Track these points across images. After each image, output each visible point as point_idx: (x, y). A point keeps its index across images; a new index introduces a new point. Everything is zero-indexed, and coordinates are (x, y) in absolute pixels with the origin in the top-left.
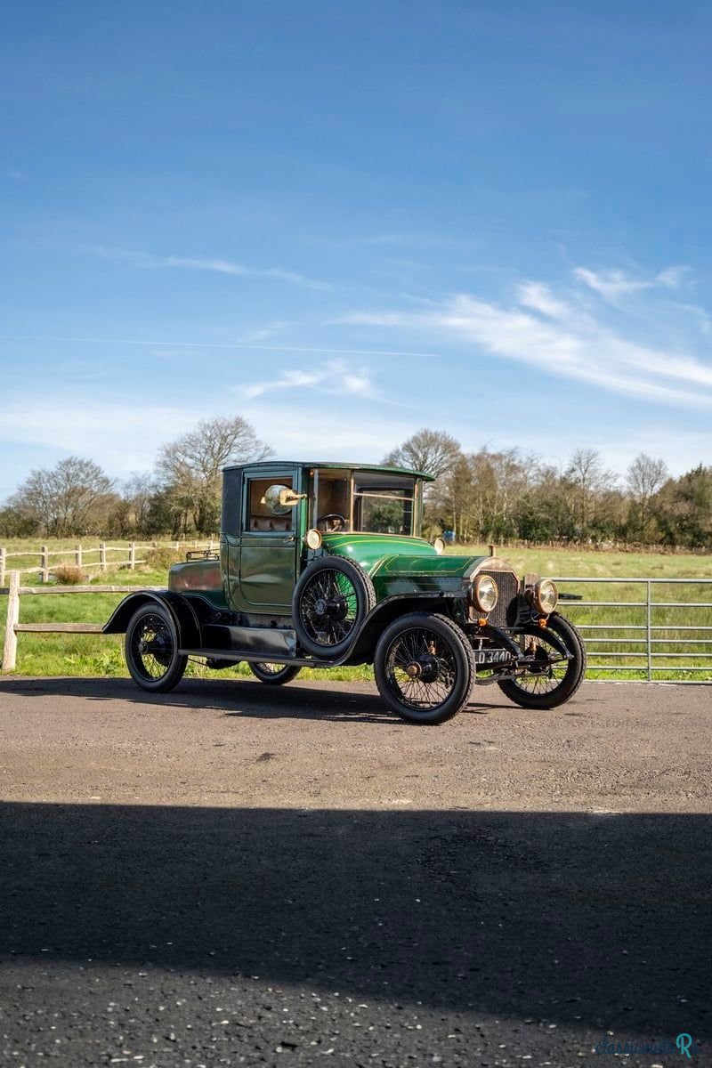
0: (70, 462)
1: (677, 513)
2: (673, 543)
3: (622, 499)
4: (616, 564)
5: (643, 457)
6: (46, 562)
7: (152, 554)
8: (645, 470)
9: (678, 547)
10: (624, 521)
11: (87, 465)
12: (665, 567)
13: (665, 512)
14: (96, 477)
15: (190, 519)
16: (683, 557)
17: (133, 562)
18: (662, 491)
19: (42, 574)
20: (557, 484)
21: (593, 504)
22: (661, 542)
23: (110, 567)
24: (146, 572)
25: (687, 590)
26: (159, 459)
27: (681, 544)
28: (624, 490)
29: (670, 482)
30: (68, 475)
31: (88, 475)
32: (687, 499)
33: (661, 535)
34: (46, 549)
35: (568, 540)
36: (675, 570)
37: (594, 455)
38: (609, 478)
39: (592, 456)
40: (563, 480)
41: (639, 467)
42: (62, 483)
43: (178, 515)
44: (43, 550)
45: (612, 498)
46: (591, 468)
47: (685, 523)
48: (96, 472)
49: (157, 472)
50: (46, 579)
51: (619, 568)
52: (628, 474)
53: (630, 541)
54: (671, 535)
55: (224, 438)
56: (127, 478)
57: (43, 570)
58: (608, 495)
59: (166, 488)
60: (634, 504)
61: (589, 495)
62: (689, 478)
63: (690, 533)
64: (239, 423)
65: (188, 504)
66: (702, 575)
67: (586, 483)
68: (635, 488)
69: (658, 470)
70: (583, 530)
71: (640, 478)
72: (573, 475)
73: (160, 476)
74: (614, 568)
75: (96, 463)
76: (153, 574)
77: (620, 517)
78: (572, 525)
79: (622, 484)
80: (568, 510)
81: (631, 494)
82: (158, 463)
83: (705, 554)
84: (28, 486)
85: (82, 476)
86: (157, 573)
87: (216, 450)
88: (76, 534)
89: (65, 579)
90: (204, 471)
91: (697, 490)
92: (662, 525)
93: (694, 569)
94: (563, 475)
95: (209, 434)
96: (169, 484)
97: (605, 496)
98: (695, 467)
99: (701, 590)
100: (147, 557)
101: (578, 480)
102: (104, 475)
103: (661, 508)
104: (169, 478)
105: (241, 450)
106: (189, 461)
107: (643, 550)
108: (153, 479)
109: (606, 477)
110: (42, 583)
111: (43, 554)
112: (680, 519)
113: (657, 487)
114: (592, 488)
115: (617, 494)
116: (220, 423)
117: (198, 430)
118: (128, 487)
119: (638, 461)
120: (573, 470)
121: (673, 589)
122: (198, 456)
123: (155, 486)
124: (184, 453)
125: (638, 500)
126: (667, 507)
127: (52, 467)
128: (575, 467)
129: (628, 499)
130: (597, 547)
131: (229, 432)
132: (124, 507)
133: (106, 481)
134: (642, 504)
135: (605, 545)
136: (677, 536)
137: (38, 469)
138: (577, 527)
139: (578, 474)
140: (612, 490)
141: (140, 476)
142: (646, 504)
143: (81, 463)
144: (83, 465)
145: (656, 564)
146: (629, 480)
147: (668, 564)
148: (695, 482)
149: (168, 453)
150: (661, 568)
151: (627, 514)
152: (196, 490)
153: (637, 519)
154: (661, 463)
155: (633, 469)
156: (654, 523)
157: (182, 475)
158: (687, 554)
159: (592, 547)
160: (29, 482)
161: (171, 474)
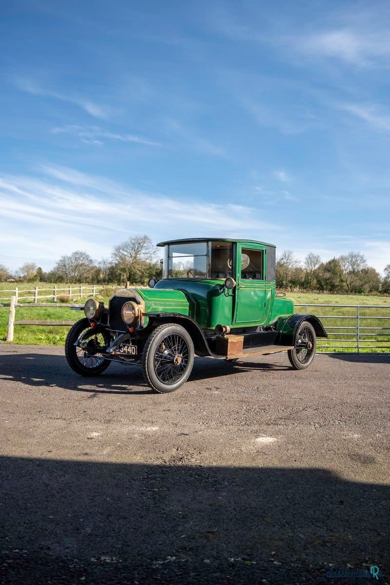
0: (77, 253)
1: (325, 277)
2: (323, 290)
3: (303, 271)
4: (299, 298)
5: (311, 254)
6: (56, 293)
7: (102, 290)
8: (312, 259)
9: (325, 291)
10: (303, 280)
11: (83, 254)
12: (319, 299)
13: (320, 277)
14: (87, 259)
15: (125, 276)
16: (326, 295)
17: (94, 294)
18: (319, 268)
19: (54, 298)
20: (276, 264)
21: (290, 273)
22: (318, 289)
23: (83, 296)
24: (99, 298)
25: (327, 309)
26: (113, 252)
27: (326, 290)
28: (303, 268)
29: (322, 264)
30: (76, 258)
31: (84, 258)
32: (329, 272)
33: (318, 286)
34: (56, 287)
35: (280, 287)
36: (323, 300)
37: (291, 253)
38: (297, 262)
39: (290, 253)
40: (279, 263)
41: (309, 258)
42: (74, 261)
43: (120, 275)
44: (54, 288)
45: (298, 270)
46: (290, 258)
47: (328, 281)
48: (87, 257)
49: (112, 257)
50: (55, 300)
51: (300, 299)
52: (305, 261)
53: (305, 288)
54: (322, 286)
55: (140, 244)
56: (100, 260)
57: (54, 296)
58: (297, 269)
59: (116, 264)
60: (307, 273)
61: (289, 269)
62: (330, 263)
63: (330, 286)
64: (146, 238)
65: (124, 270)
66: (334, 303)
67: (288, 264)
68: (308, 267)
69: (317, 259)
70: (287, 283)
71: (309, 262)
72: (282, 261)
73: (113, 259)
74: (298, 299)
75: (87, 253)
76: (102, 299)
77: (302, 278)
78: (282, 281)
79: (303, 265)
80: (280, 275)
81: (306, 269)
82: (112, 254)
83: (336, 294)
84: (59, 262)
85: (82, 258)
86: (104, 299)
87: (136, 248)
88: (78, 282)
89: (62, 300)
90: (131, 257)
91: (333, 268)
92: (319, 282)
93: (331, 300)
94: (279, 261)
95: (133, 242)
96: (117, 262)
97: (295, 269)
98: (332, 259)
99: (333, 309)
100: (100, 292)
101: (284, 263)
102: (90, 258)
103: (318, 275)
104: (117, 260)
105: (146, 249)
106: (125, 253)
107: (311, 292)
108: (110, 260)
109: (296, 262)
110: (53, 302)
111: (54, 290)
112: (326, 280)
113: (317, 266)
114: (290, 266)
115: (301, 269)
116: (138, 238)
117: (129, 241)
118: (100, 263)
119: (309, 255)
120: (283, 259)
121: (321, 309)
122: (128, 251)
123: (111, 263)
124: (123, 250)
125: (309, 271)
126: (321, 275)
127: (69, 254)
128: (284, 257)
129: (305, 271)
130: (292, 291)
131: (141, 241)
132: (98, 271)
133: (91, 261)
134: (310, 273)
135: (295, 290)
136: (325, 287)
137: (64, 255)
138: (284, 282)
139: (285, 260)
140: (298, 267)
141: (105, 259)
142: (312, 273)
143: (81, 253)
144: (82, 254)
145: (315, 298)
146: (305, 263)
147: (320, 298)
148: (332, 264)
149: (116, 249)
150: (318, 300)
151: (304, 277)
152: (127, 264)
153: (308, 279)
154: (318, 257)
155: (307, 259)
156: (315, 281)
157: (122, 259)
158: (328, 294)
159: (290, 290)
160: (60, 261)
161: (118, 258)
